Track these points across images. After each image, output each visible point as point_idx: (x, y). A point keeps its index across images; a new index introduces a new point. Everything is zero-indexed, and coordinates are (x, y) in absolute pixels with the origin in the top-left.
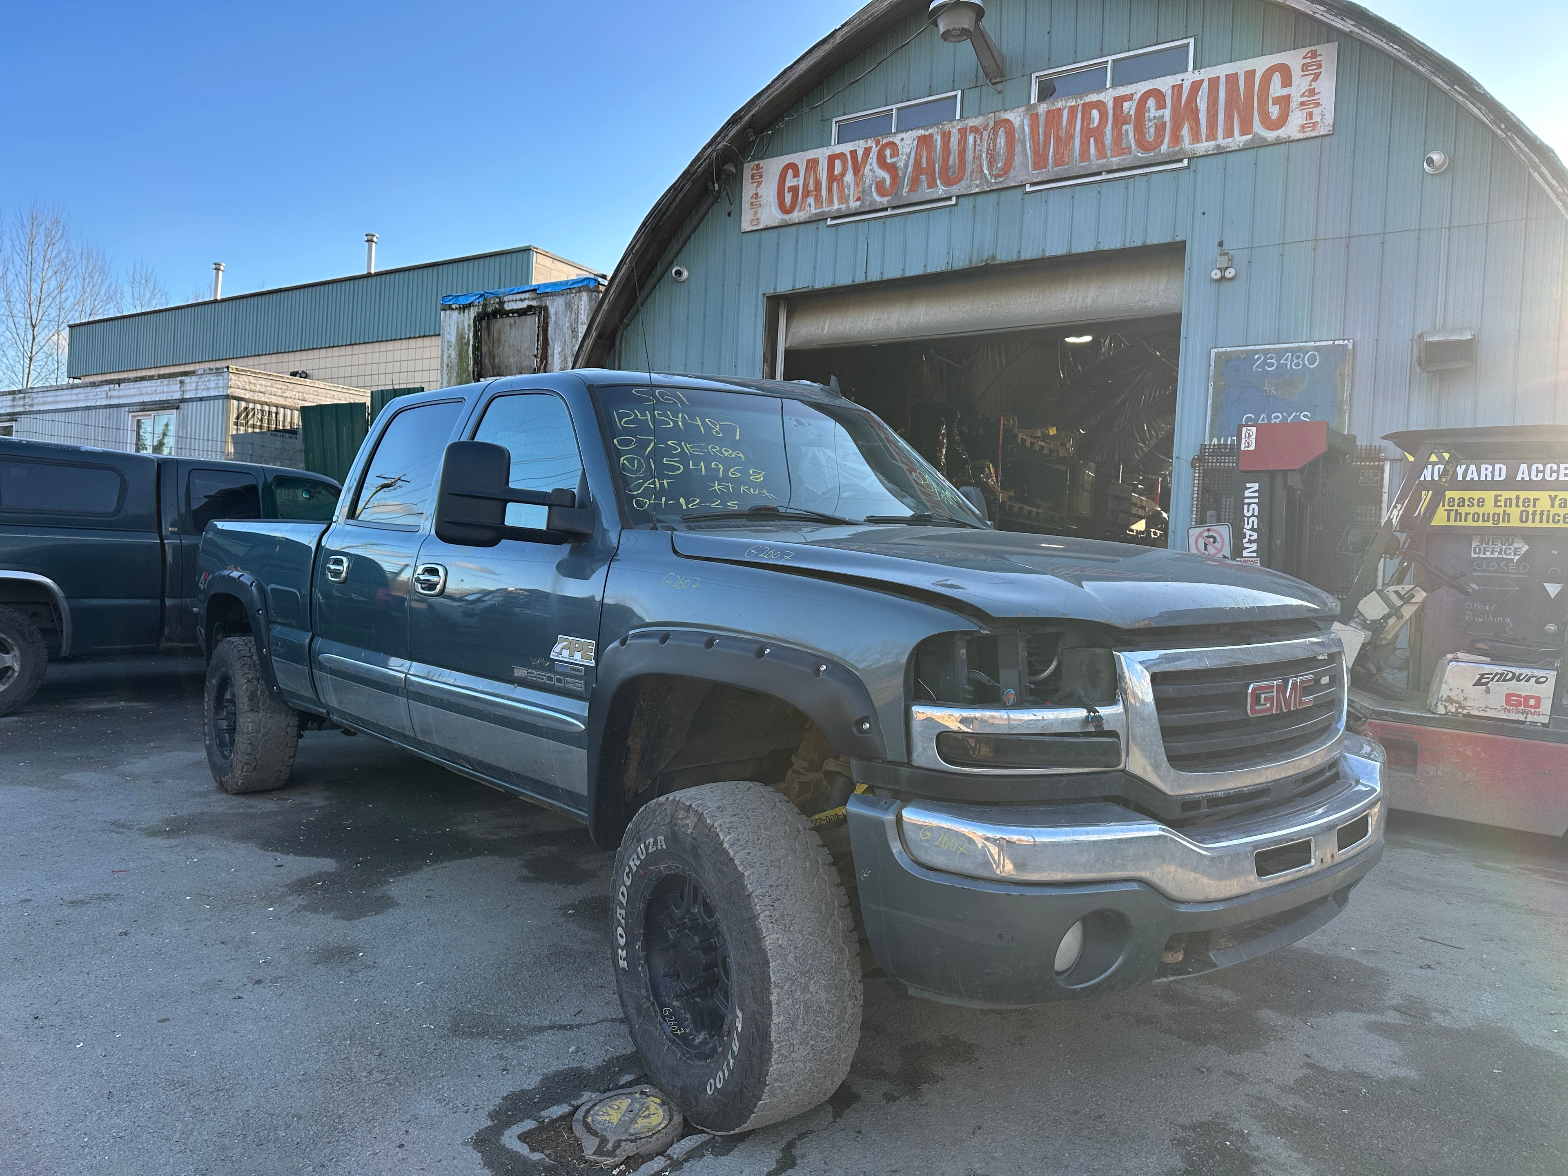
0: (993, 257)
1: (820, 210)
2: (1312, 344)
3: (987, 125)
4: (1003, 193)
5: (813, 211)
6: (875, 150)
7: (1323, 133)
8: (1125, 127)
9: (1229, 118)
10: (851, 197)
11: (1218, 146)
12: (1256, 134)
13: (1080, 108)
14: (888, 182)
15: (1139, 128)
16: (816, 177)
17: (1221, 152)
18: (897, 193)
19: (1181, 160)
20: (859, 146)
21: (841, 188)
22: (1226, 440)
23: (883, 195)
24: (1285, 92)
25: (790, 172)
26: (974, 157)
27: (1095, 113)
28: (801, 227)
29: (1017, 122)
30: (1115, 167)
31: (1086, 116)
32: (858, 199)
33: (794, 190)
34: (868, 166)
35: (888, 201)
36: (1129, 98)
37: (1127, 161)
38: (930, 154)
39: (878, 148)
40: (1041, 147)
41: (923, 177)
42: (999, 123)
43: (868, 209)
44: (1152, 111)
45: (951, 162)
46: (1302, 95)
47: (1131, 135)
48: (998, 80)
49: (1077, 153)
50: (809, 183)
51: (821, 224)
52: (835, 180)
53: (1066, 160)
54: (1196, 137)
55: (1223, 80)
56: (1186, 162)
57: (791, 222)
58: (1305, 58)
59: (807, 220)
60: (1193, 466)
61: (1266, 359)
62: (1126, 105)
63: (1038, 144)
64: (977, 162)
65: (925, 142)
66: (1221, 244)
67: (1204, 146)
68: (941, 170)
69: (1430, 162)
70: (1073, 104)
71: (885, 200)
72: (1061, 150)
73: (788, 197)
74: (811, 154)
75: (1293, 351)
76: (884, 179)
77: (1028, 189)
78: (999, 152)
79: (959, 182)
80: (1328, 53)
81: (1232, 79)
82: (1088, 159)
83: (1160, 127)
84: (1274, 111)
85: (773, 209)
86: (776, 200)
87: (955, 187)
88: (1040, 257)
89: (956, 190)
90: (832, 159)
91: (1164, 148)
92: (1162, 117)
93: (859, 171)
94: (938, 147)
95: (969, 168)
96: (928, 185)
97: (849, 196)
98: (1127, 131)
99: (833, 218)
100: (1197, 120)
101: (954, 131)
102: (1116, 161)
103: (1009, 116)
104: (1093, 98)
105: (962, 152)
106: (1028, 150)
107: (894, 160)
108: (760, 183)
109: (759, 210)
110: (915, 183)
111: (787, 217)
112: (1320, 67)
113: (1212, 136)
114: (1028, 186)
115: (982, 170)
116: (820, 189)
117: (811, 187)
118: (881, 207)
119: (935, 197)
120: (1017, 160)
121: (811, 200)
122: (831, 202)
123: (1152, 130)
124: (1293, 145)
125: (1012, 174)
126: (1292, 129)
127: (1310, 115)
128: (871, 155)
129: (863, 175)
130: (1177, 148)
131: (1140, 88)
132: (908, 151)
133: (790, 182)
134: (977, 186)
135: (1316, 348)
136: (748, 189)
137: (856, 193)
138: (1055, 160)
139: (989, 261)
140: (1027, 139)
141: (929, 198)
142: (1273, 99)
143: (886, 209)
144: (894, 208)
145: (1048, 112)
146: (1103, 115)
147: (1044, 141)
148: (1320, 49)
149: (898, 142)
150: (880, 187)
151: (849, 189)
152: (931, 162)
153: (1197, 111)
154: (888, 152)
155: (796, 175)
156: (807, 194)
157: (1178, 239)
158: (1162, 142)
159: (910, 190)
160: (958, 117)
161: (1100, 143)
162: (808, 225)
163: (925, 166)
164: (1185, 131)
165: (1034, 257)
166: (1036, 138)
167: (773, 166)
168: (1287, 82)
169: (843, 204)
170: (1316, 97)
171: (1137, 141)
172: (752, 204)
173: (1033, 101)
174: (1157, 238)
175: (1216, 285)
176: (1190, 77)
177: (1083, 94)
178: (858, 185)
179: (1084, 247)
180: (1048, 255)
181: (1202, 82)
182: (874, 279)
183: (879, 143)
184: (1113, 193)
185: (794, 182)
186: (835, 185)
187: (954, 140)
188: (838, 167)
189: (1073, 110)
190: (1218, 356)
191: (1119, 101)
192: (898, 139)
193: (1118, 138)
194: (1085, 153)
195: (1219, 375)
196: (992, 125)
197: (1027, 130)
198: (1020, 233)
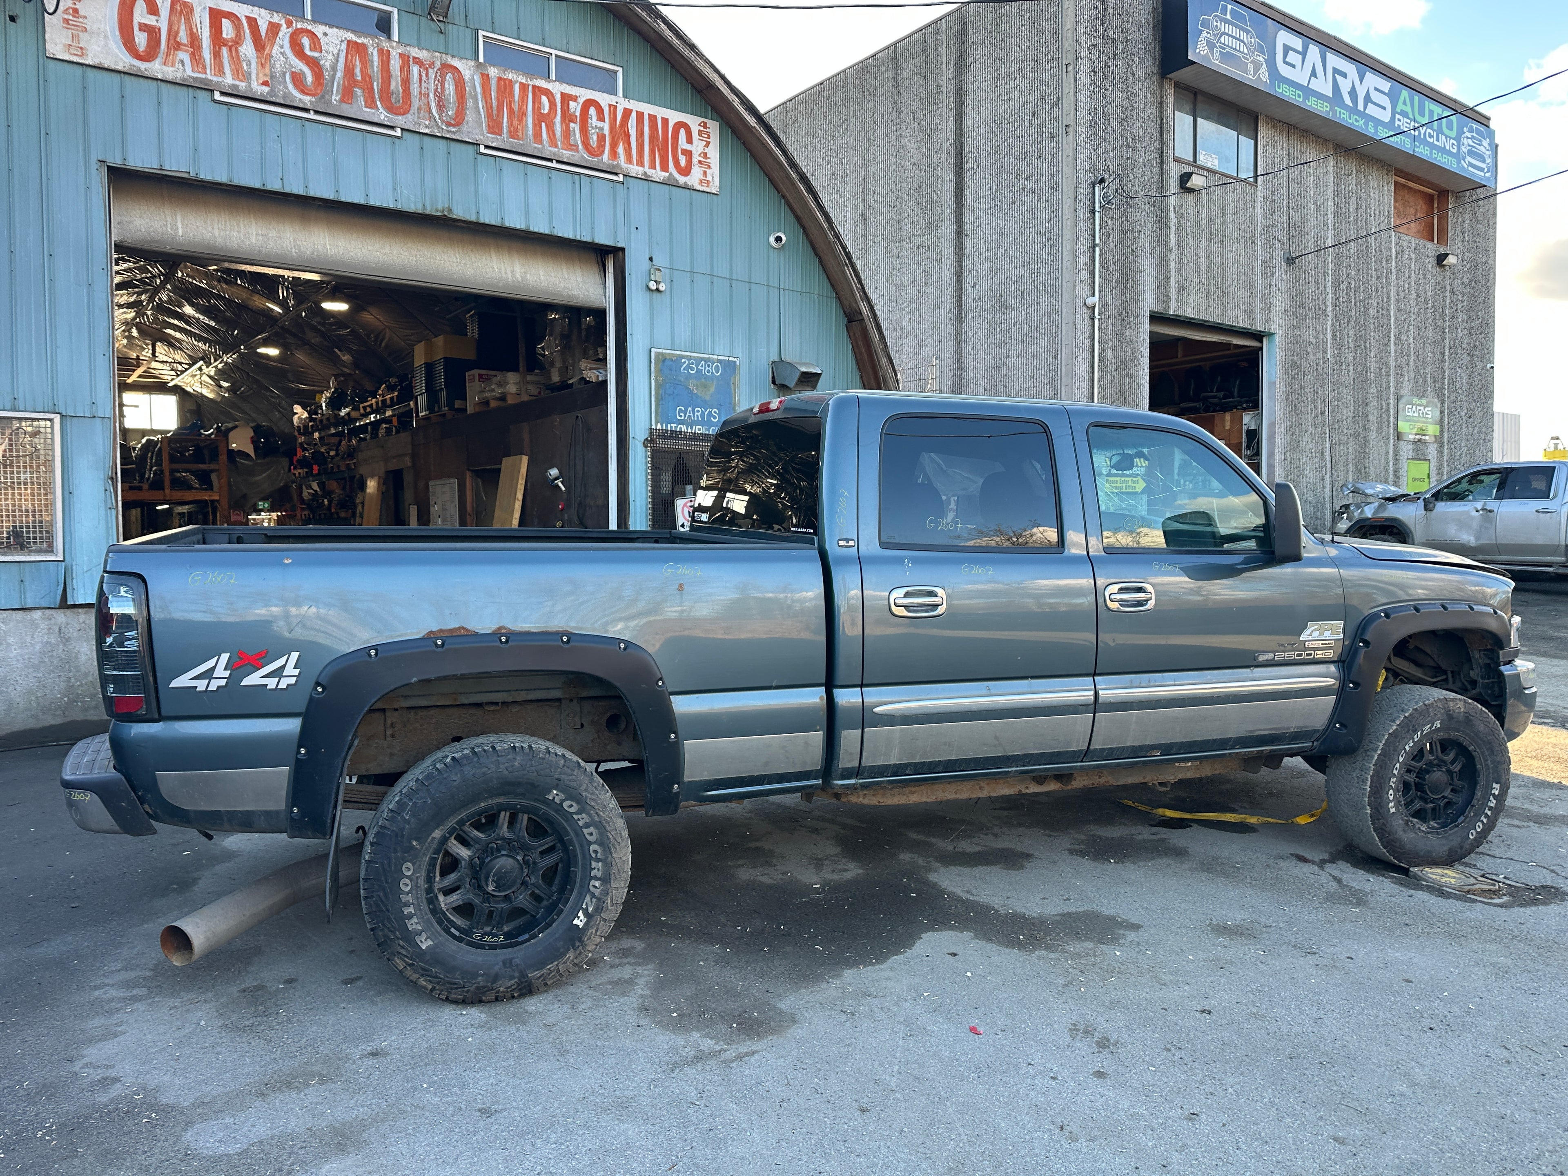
0: (450, 210)
1: (203, 76)
2: (716, 357)
3: (433, 63)
4: (452, 144)
5: (189, 72)
6: (285, 32)
7: (714, 191)
8: (572, 125)
9: (652, 152)
10: (254, 77)
11: (645, 173)
12: (671, 174)
13: (530, 88)
14: (309, 78)
15: (584, 131)
16: (191, 29)
17: (647, 179)
18: (323, 97)
19: (616, 174)
20: (263, 17)
21: (236, 60)
22: (667, 426)
23: (303, 92)
24: (688, 147)
25: (141, 3)
26: (420, 92)
27: (544, 99)
28: (163, 86)
29: (466, 75)
30: (565, 160)
31: (536, 100)
32: (265, 83)
33: (152, 31)
34: (276, 47)
35: (311, 102)
36: (575, 99)
37: (576, 158)
38: (366, 67)
39: (290, 30)
40: (495, 112)
41: (359, 92)
42: (446, 67)
43: (282, 102)
44: (594, 121)
45: (393, 87)
46: (700, 155)
47: (578, 135)
48: (441, 19)
49: (530, 132)
50: (178, 32)
51: (203, 95)
52: (225, 45)
53: (520, 134)
54: (629, 160)
55: (646, 117)
56: (620, 178)
57: (146, 74)
58: (700, 125)
59: (178, 81)
60: (646, 447)
61: (689, 364)
62: (572, 104)
63: (491, 107)
64: (424, 100)
65: (356, 49)
66: (651, 259)
67: (635, 170)
68: (381, 91)
69: (779, 239)
70: (524, 81)
71: (307, 100)
72: (515, 123)
73: (141, 40)
75: (706, 360)
76: (303, 72)
77: (482, 149)
78: (448, 100)
79: (404, 114)
80: (714, 127)
81: (653, 119)
82: (541, 142)
83: (601, 138)
84: (682, 160)
85: (112, 44)
86: (117, 33)
87: (400, 118)
88: (499, 225)
89: (400, 120)
90: (216, 15)
91: (605, 157)
92: (602, 129)
93: (264, 48)
94: (376, 64)
95: (416, 103)
96: (366, 102)
97: (250, 74)
98: (574, 129)
99: (223, 93)
100: (629, 144)
101: (394, 53)
102: (566, 155)
103: (455, 62)
104: (541, 83)
105: (406, 82)
106: (481, 110)
107: (316, 54)
109: (84, 36)
110: (347, 95)
111: (142, 66)
112: (709, 137)
113: (641, 163)
114: (482, 147)
115: (430, 112)
116: (200, 47)
117: (183, 37)
118: (301, 105)
119: (376, 120)
120: (470, 116)
121: (184, 56)
122: (220, 71)
123: (595, 137)
124: (694, 192)
125: (465, 128)
126: (694, 179)
127: (705, 173)
128: (280, 34)
129: (270, 55)
130: (615, 163)
131: (585, 94)
132: (336, 52)
133: (141, 15)
134: (427, 127)
135: (719, 361)
137: (261, 75)
138: (510, 132)
139: (446, 213)
140: (479, 97)
141: (368, 119)
142: (682, 150)
143: (307, 110)
144: (316, 112)
145: (499, 79)
146: (552, 104)
147: (498, 107)
148: (710, 123)
149: (320, 35)
150: (298, 79)
151: (249, 64)
152: (367, 79)
153: (628, 136)
154: (306, 41)
155: (154, 11)
156: (176, 46)
157: (619, 245)
158: (603, 151)
159: (342, 100)
160: (396, 38)
161: (551, 130)
162: (177, 87)
163: (359, 78)
164: (621, 149)
165: (493, 223)
166: (489, 99)
168: (690, 140)
169: (241, 80)
170: (708, 160)
171: (583, 142)
172: (66, 21)
173: (481, 60)
174: (603, 239)
175: (648, 294)
176: (623, 104)
177: (531, 75)
178: (263, 66)
179: (540, 226)
180: (507, 225)
181: (631, 111)
182: (295, 191)
183: (289, 24)
184: (562, 184)
185: (151, 20)
186: (225, 51)
187: (395, 64)
188: (228, 30)
189: (524, 87)
190: (657, 354)
191: (566, 98)
192: (319, 30)
193: (567, 133)
194: (538, 136)
195: (659, 371)
196: (438, 65)
197: (479, 89)
198: (476, 192)
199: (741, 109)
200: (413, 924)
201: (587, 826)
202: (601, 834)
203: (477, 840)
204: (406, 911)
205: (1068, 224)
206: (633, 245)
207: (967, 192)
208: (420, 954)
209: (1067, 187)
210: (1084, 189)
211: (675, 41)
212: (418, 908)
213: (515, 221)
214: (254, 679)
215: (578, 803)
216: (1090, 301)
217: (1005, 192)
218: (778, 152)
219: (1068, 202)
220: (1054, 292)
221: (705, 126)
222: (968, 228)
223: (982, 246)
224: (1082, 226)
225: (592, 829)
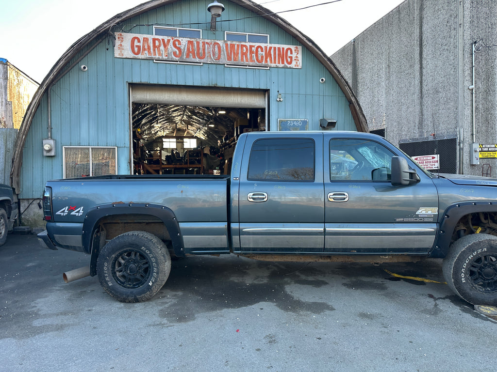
0: (217, 84)
1: (151, 56)
2: (300, 119)
4: (217, 65)
5: (148, 56)
6: (171, 41)
7: (300, 68)
8: (253, 54)
9: (279, 59)
10: (164, 55)
11: (277, 65)
12: (285, 65)
13: (240, 46)
14: (178, 53)
15: (257, 56)
16: (148, 45)
17: (277, 67)
18: (181, 57)
20: (166, 38)
21: (159, 51)
23: (176, 57)
24: (291, 55)
25: (136, 40)
26: (208, 52)
27: (244, 48)
28: (142, 61)
29: (221, 45)
31: (242, 49)
32: (166, 56)
33: (139, 47)
34: (169, 46)
36: (254, 47)
37: (254, 64)
38: (193, 47)
40: (229, 54)
41: (191, 54)
42: (215, 43)
43: (171, 60)
44: (260, 52)
45: (200, 52)
46: (295, 57)
47: (255, 57)
48: (214, 30)
49: (240, 58)
51: (151, 61)
52: (156, 47)
53: (237, 59)
54: (271, 62)
55: (277, 48)
56: (268, 68)
57: (138, 58)
58: (295, 48)
59: (145, 59)
61: (290, 122)
62: (253, 48)
64: (209, 54)
65: (190, 42)
66: (278, 92)
67: (273, 65)
68: (197, 53)
69: (322, 80)
71: (177, 59)
72: (236, 56)
73: (136, 49)
74: (146, 36)
75: (296, 121)
76: (176, 51)
77: (226, 66)
78: (216, 53)
79: (203, 59)
80: (300, 48)
81: (279, 48)
82: (243, 61)
83: (262, 57)
84: (289, 60)
85: (129, 52)
86: (131, 49)
88: (231, 87)
89: (202, 61)
90: (154, 40)
91: (263, 63)
92: (262, 54)
93: (166, 46)
94: (196, 46)
95: (207, 55)
96: (193, 57)
97: (162, 54)
98: (253, 56)
99: (156, 60)
100: (271, 57)
101: (201, 42)
102: (251, 64)
103: (218, 42)
104: (243, 43)
105: (204, 50)
106: (225, 54)
107: (179, 46)
108: (122, 41)
109: (123, 51)
110: (188, 56)
111: (136, 56)
112: (298, 51)
113: (275, 63)
115: (211, 57)
116: (150, 49)
117: (146, 47)
119: (196, 61)
120: (222, 56)
121: (146, 52)
122: (155, 55)
123: (260, 57)
124: (294, 69)
125: (221, 60)
126: (293, 65)
127: (297, 63)
129: (168, 48)
130: (267, 64)
131: (257, 44)
132: (185, 44)
133: (136, 43)
134: (210, 61)
135: (301, 121)
136: (117, 42)
138: (234, 59)
139: (215, 85)
140: (225, 50)
141: (193, 61)
142: (289, 57)
143: (177, 61)
144: (180, 62)
145: (231, 44)
146: (247, 49)
147: (230, 52)
148: (298, 47)
150: (175, 53)
151: (162, 51)
152: (193, 50)
153: (271, 55)
154: (177, 43)
155: (139, 41)
156: (144, 49)
157: (268, 88)
158: (263, 61)
159: (187, 57)
160: (201, 38)
161: (246, 57)
163: (191, 51)
164: (268, 60)
165: (229, 87)
166: (228, 51)
167: (129, 37)
168: (291, 53)
169: (160, 56)
170: (298, 59)
171: (256, 59)
172: (119, 48)
173: (226, 40)
174: (263, 87)
175: (278, 102)
176: (269, 45)
177: (240, 42)
178: (166, 51)
179: (243, 86)
180: (233, 87)
181: (272, 47)
182: (174, 84)
183: (173, 39)
184: (250, 72)
185: (138, 44)
186: (156, 49)
187: (201, 45)
188: (157, 43)
189: (238, 45)
190: (280, 120)
191: (251, 47)
192: (180, 39)
193: (251, 57)
194: (242, 59)
195: (280, 125)
196: (213, 43)
197: (225, 48)
198: (224, 78)
199: (306, 41)
200: (107, 279)
201: (152, 258)
202: (156, 260)
203: (126, 259)
204: (106, 275)
205: (461, 60)
206: (272, 88)
207: (424, 53)
208: (109, 287)
209: (460, 47)
210: (468, 46)
211: (284, 24)
212: (109, 275)
213: (235, 85)
214: (73, 213)
215: (150, 251)
216: (471, 87)
217: (437, 51)
218: (320, 53)
219: (461, 52)
220: (456, 85)
221: (297, 48)
222: (424, 66)
223: (429, 71)
224: (467, 60)
225: (153, 259)
